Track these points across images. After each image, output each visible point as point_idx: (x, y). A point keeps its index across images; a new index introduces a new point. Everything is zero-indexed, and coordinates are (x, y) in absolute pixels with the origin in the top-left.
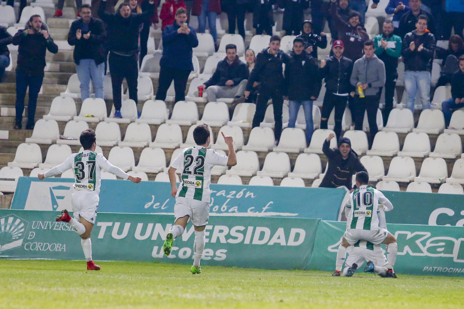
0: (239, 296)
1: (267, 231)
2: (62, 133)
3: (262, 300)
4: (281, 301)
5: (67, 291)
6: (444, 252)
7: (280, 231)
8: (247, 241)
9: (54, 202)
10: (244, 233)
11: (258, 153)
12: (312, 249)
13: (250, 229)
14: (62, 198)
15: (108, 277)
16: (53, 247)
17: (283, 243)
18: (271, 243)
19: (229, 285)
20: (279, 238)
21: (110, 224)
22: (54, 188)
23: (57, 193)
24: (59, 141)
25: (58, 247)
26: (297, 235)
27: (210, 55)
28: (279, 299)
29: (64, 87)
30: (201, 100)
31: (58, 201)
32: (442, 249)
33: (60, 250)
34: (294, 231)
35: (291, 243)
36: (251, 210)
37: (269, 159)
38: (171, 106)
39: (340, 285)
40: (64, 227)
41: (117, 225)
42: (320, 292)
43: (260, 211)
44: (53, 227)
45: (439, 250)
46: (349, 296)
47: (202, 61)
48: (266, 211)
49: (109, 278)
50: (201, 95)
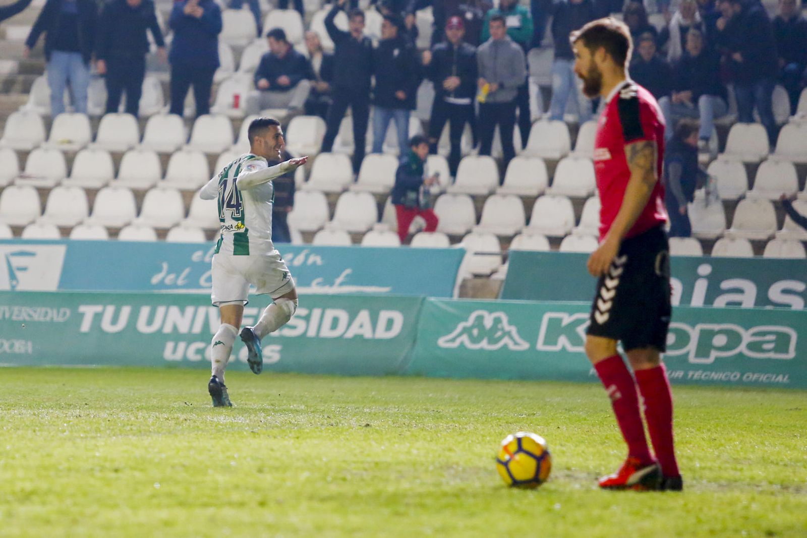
0: (302, 419)
1: (343, 316)
2: (22, 167)
3: (337, 424)
4: (368, 425)
5: (34, 414)
7: (364, 316)
8: (312, 333)
9: (12, 276)
10: (307, 318)
11: (327, 194)
12: (415, 341)
13: (317, 312)
14: (24, 269)
15: (97, 391)
16: (12, 346)
17: (367, 333)
18: (350, 334)
19: (285, 402)
20: (361, 326)
21: (98, 308)
23: (17, 262)
24: (19, 182)
25: (20, 346)
26: (390, 323)
27: (251, 43)
28: (364, 423)
29: (24, 97)
30: (237, 113)
31: (19, 275)
33: (23, 350)
34: (384, 315)
35: (381, 333)
36: (318, 284)
37: (344, 203)
38: (190, 123)
39: (460, 399)
40: (30, 316)
41: (110, 310)
42: (427, 410)
43: (332, 284)
44: (11, 315)
46: (474, 416)
47: (238, 52)
48: (341, 284)
49: (99, 392)
50: (236, 105)
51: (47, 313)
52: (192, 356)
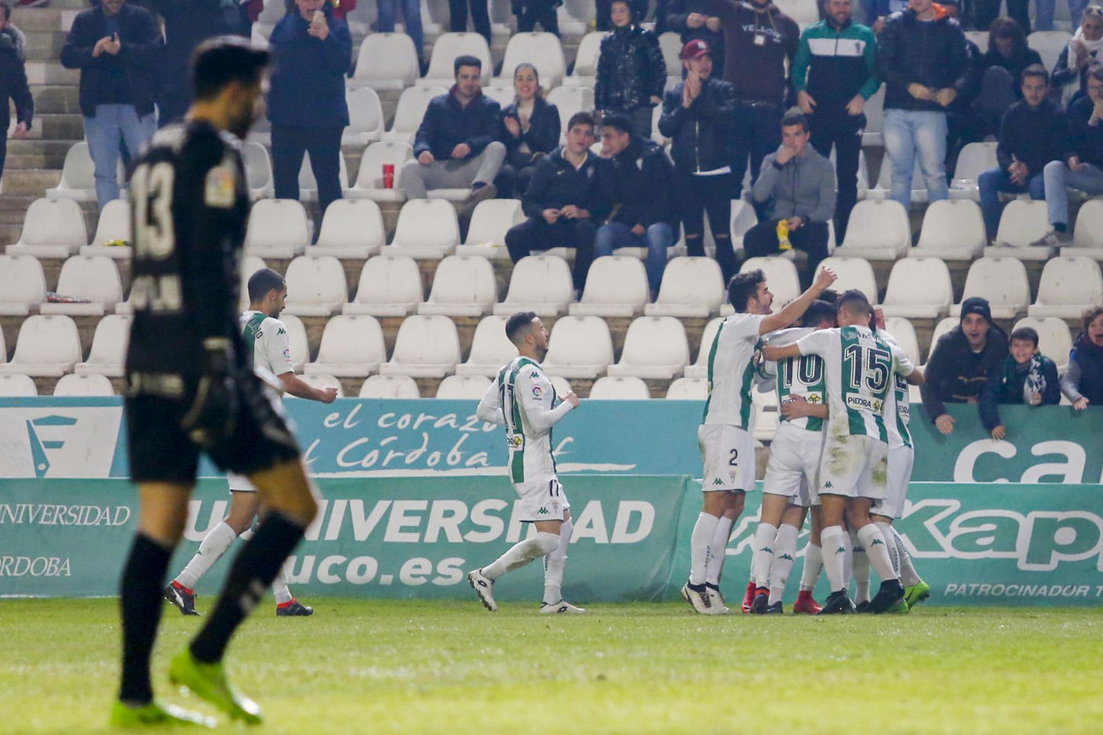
0: (499, 669)
2: (52, 287)
3: (554, 677)
4: (601, 678)
5: (76, 671)
6: (995, 547)
7: (594, 509)
8: (513, 535)
9: (39, 457)
10: (505, 515)
12: (673, 550)
14: (58, 445)
15: (177, 633)
16: (39, 566)
17: (600, 536)
19: (472, 644)
20: (590, 525)
22: (39, 422)
23: (45, 433)
24: (46, 308)
25: (53, 566)
26: (636, 518)
27: (409, 85)
28: (595, 673)
29: (55, 174)
30: (389, 195)
31: (49, 453)
32: (990, 540)
33: (57, 573)
34: (626, 508)
35: (621, 536)
37: (561, 332)
38: (316, 211)
39: (744, 634)
40: (66, 517)
41: (196, 504)
42: (694, 652)
44: (38, 518)
45: (981, 542)
46: (766, 660)
47: (389, 100)
49: (179, 635)
50: (388, 183)
51: (94, 513)
52: (324, 576)
